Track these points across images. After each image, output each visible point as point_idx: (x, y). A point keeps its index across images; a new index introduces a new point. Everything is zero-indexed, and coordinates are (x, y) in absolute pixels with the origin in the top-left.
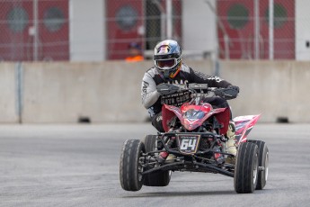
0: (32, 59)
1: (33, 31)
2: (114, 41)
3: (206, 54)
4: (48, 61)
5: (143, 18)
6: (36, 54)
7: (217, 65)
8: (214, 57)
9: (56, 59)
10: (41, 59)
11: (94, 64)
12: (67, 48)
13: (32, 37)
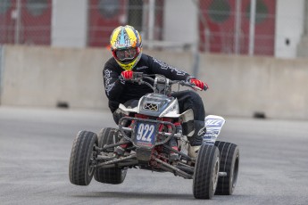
0: (13, 42)
1: (15, 14)
2: (96, 28)
3: (187, 47)
4: (29, 45)
5: (126, 7)
6: (17, 37)
7: (197, 58)
8: (194, 49)
9: (38, 43)
10: (22, 42)
11: (75, 50)
12: (48, 33)
13: (14, 21)
